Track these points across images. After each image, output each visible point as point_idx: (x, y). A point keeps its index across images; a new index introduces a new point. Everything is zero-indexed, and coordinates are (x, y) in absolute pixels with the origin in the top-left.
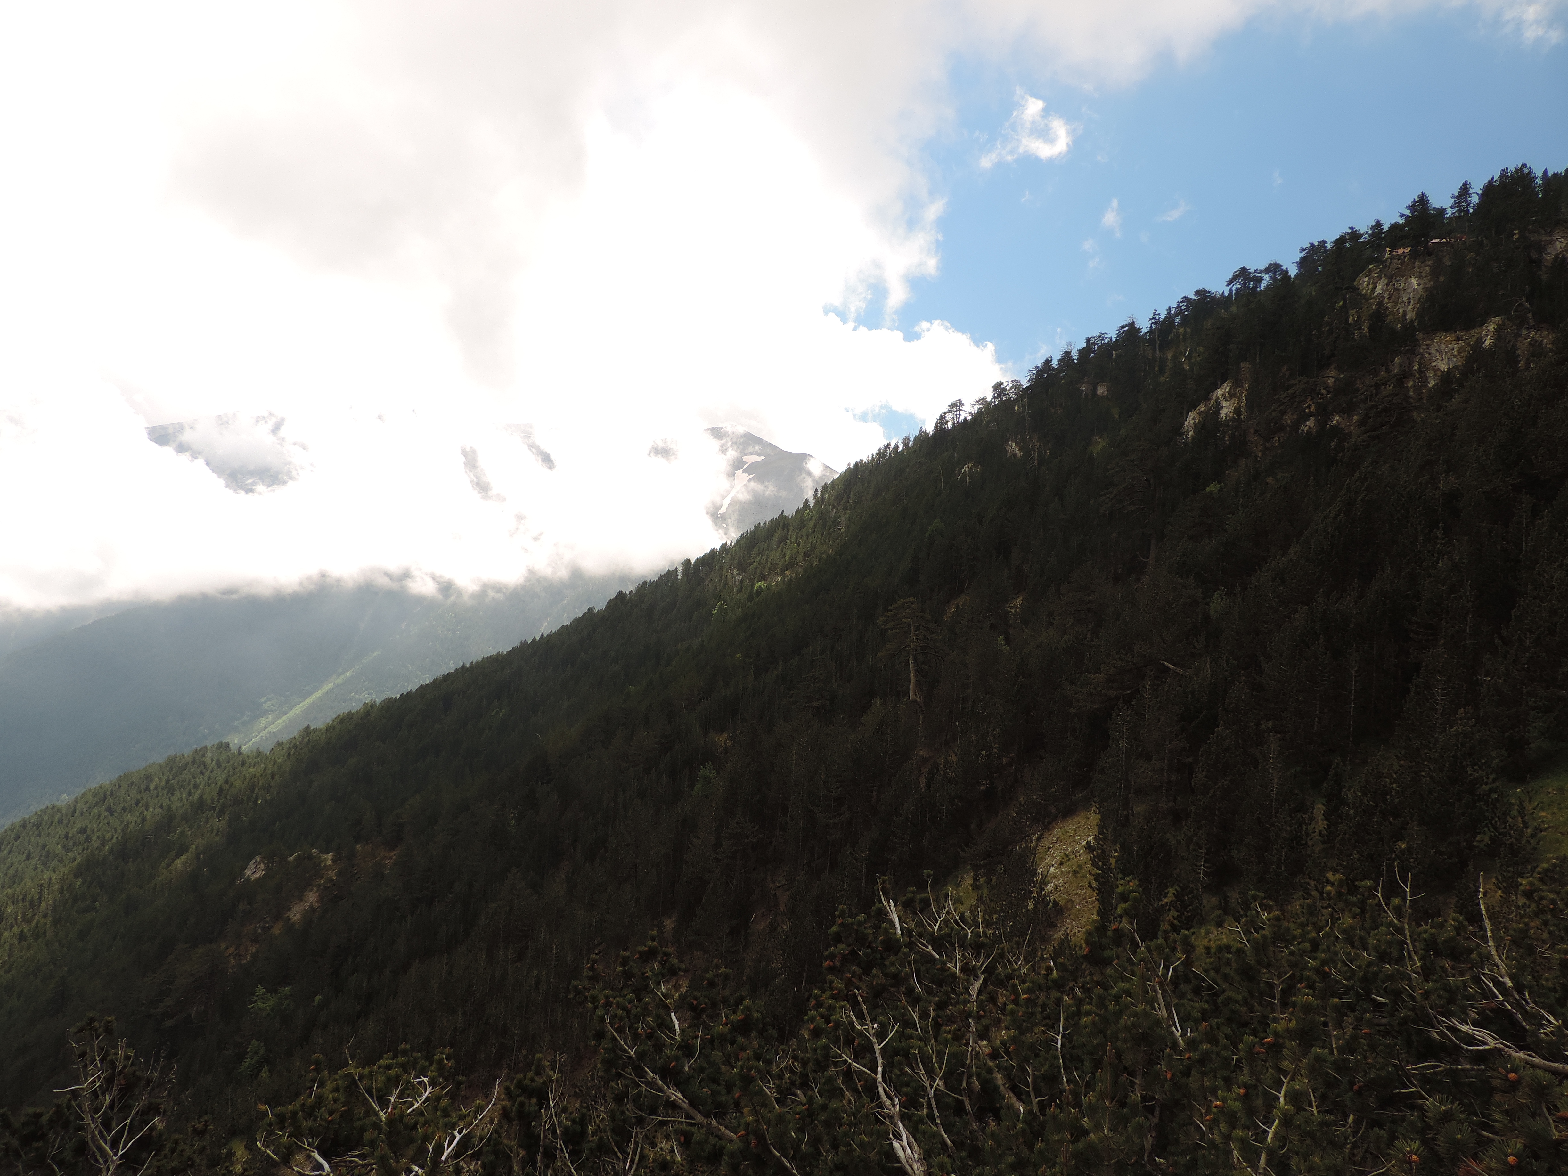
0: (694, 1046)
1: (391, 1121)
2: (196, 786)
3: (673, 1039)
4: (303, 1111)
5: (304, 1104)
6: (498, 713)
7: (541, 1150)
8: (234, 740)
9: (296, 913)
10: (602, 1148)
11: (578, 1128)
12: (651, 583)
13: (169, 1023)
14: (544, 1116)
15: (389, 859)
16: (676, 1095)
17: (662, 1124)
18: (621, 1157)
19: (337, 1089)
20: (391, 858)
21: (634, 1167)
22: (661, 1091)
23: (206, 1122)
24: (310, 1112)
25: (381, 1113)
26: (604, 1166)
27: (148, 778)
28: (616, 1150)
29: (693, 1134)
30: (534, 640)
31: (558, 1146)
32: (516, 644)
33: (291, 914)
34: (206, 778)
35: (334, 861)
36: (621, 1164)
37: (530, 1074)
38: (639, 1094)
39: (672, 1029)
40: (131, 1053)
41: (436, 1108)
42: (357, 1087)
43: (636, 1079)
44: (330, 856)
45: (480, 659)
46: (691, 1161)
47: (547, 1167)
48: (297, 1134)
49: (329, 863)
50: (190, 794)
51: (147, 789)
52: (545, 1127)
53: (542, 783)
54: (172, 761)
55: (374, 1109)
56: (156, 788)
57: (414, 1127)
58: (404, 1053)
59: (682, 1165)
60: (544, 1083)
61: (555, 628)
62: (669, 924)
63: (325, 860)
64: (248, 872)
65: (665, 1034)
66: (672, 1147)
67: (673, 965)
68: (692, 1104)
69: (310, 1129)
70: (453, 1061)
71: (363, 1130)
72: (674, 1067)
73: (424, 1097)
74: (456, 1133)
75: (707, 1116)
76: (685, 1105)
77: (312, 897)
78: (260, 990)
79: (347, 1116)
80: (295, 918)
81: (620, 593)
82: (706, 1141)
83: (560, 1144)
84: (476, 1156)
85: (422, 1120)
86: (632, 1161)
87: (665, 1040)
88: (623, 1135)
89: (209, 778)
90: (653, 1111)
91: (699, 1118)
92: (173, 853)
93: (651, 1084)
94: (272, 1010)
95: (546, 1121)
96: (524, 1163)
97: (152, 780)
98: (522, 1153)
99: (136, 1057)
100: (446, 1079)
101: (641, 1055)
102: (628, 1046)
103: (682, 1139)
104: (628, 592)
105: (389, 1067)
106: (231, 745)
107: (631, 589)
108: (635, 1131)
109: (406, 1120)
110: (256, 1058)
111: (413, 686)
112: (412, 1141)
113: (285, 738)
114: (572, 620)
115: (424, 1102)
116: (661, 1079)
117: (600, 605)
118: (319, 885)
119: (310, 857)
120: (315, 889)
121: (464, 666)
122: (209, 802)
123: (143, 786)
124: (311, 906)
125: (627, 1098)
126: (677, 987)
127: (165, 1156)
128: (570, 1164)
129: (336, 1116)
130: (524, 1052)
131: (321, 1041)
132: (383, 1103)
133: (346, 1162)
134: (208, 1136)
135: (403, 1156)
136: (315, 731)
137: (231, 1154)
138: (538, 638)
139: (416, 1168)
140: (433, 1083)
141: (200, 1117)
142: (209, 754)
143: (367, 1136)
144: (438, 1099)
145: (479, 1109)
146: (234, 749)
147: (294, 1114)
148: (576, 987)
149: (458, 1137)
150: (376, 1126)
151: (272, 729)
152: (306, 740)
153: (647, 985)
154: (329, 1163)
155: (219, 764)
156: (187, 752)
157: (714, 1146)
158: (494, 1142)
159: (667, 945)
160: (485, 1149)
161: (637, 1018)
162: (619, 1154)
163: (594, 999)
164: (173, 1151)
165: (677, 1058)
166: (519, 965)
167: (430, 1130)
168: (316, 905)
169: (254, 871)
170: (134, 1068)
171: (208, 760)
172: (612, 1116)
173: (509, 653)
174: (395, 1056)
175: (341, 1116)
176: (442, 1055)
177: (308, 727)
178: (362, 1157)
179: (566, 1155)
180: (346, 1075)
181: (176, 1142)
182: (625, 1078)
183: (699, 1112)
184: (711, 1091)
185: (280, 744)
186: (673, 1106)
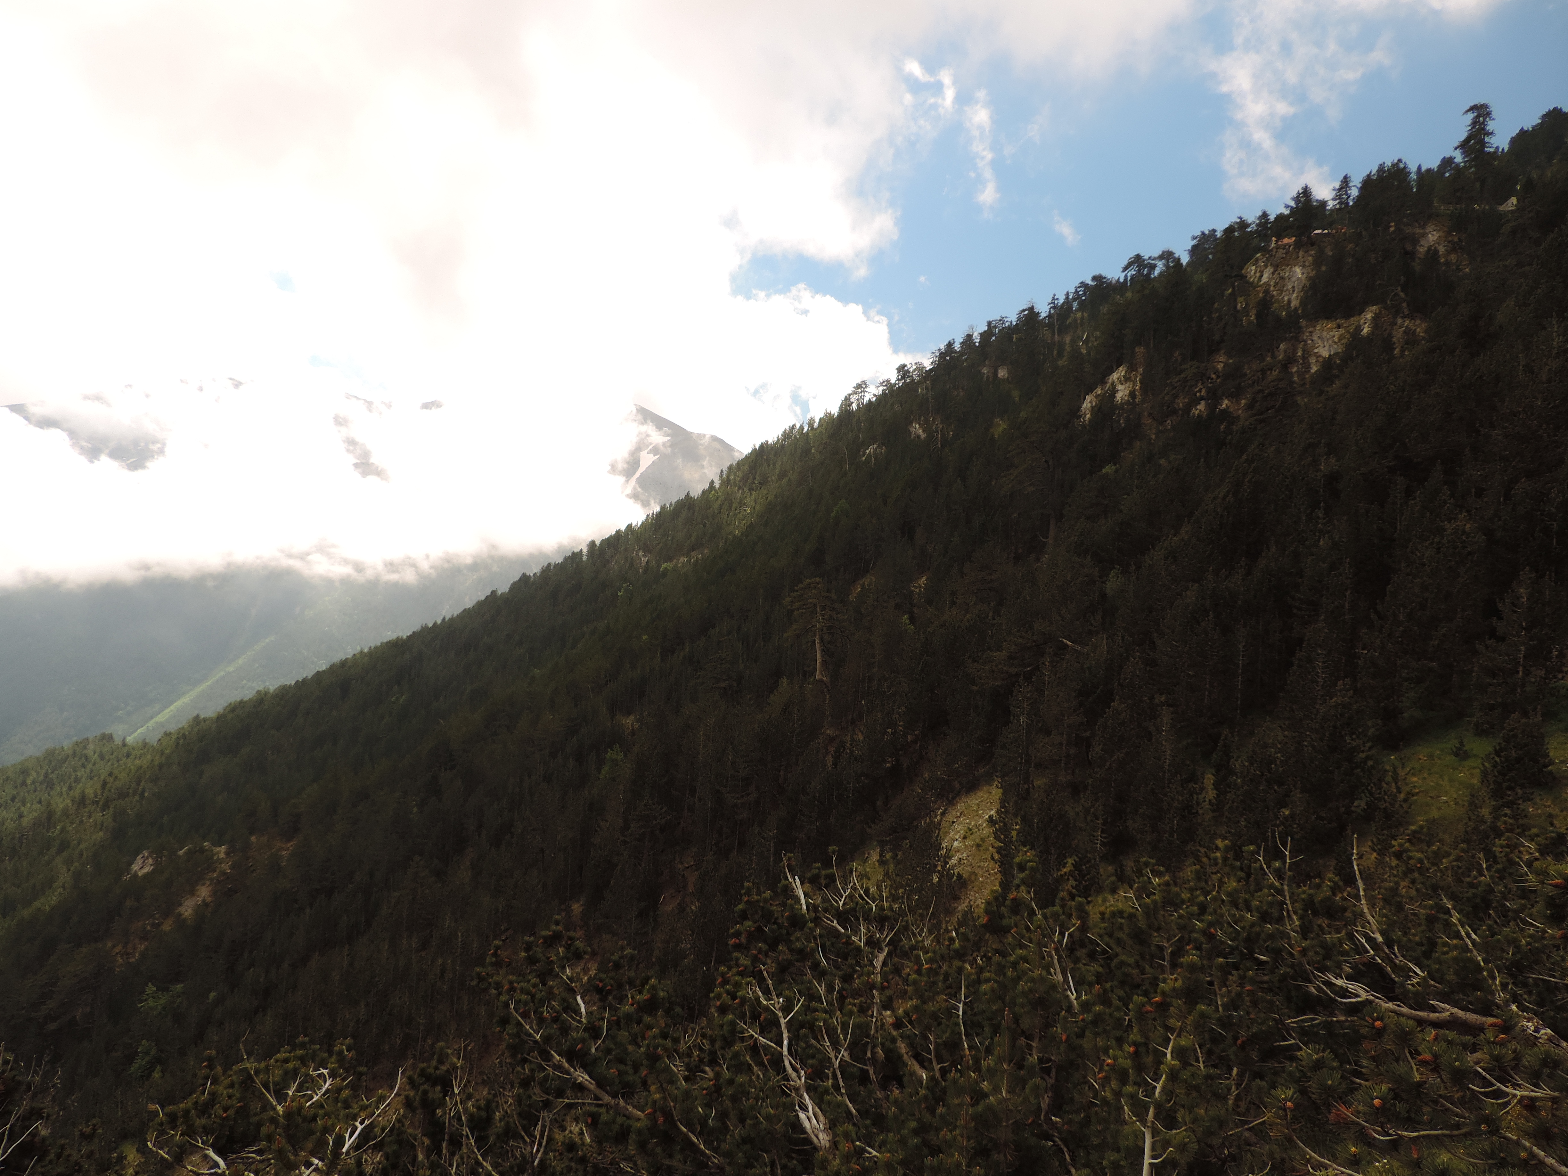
0: (601, 1028)
1: (288, 1115)
2: (77, 780)
3: (580, 1022)
4: (196, 1109)
5: (196, 1102)
6: (398, 699)
7: (446, 1137)
8: (118, 731)
9: (188, 909)
10: (509, 1133)
11: (483, 1114)
12: (556, 565)
13: (52, 1026)
14: (449, 1103)
15: (286, 850)
16: (582, 1077)
17: (570, 1106)
18: (528, 1140)
19: (232, 1085)
20: (288, 849)
21: (542, 1150)
22: (568, 1073)
23: (94, 1125)
24: (204, 1109)
25: (279, 1108)
26: (512, 1151)
27: (25, 772)
28: (523, 1134)
29: (600, 1115)
30: (435, 624)
31: (464, 1133)
32: (416, 627)
33: (181, 910)
34: (88, 770)
35: (227, 854)
36: (529, 1148)
37: (434, 1063)
38: (546, 1078)
39: (577, 1012)
40: (11, 1058)
41: (336, 1100)
42: (253, 1081)
43: (542, 1063)
44: (223, 849)
45: (379, 644)
46: (599, 1140)
47: (452, 1154)
48: (190, 1132)
49: (222, 856)
50: (70, 788)
51: (24, 783)
52: (450, 1114)
53: (446, 770)
54: (50, 755)
55: (271, 1104)
56: (33, 782)
57: (314, 1119)
58: (303, 1045)
59: (591, 1146)
60: (448, 1071)
61: (457, 612)
62: (577, 908)
63: (218, 853)
64: (135, 867)
65: (572, 1017)
66: (581, 1129)
67: (577, 949)
68: (599, 1085)
69: (204, 1127)
70: (353, 1052)
71: (259, 1125)
72: (581, 1048)
73: (324, 1090)
74: (357, 1124)
75: (614, 1096)
76: (592, 1087)
77: (204, 892)
78: (151, 988)
79: (243, 1112)
80: (186, 914)
81: (524, 575)
82: (614, 1122)
83: (466, 1130)
84: (378, 1147)
85: (321, 1112)
86: (540, 1145)
87: (571, 1022)
88: (530, 1119)
89: (91, 771)
90: (560, 1094)
91: (607, 1099)
92: (53, 850)
93: (558, 1067)
94: (164, 1008)
95: (451, 1109)
96: (428, 1152)
97: (28, 775)
98: (427, 1141)
99: (16, 1061)
100: (347, 1070)
101: (547, 1039)
102: (534, 1031)
103: (589, 1121)
104: (532, 575)
105: (286, 1061)
106: (114, 736)
107: (535, 571)
108: (542, 1114)
109: (304, 1112)
110: (147, 1059)
111: (308, 672)
112: (312, 1133)
113: (173, 728)
114: (474, 603)
115: (324, 1095)
116: (568, 1061)
117: (503, 588)
118: (211, 879)
119: (202, 850)
120: (208, 883)
121: (361, 652)
122: (91, 796)
123: (19, 782)
124: (204, 901)
125: (534, 1081)
126: (585, 970)
127: (51, 1162)
128: (476, 1150)
129: (231, 1112)
130: (430, 1042)
131: (216, 1038)
132: (281, 1096)
133: (242, 1158)
134: (96, 1141)
135: (302, 1149)
136: (205, 720)
137: (121, 1158)
138: (439, 622)
139: (316, 1161)
140: (333, 1075)
141: (88, 1121)
142: (91, 747)
143: (264, 1130)
144: (339, 1090)
145: (381, 1099)
146: (118, 740)
147: (187, 1112)
148: (479, 974)
149: (360, 1128)
150: (274, 1120)
151: (161, 718)
152: (196, 730)
153: (552, 969)
154: (225, 1160)
155: (102, 757)
156: (67, 744)
157: (622, 1125)
158: (397, 1131)
159: (575, 928)
160: (388, 1139)
161: (542, 1002)
162: (526, 1138)
163: (498, 986)
164: (59, 1156)
165: (583, 1041)
166: (423, 954)
167: (330, 1122)
168: (209, 899)
169: (142, 866)
170: (14, 1073)
171: (89, 752)
172: (519, 1100)
173: (409, 637)
174: (293, 1049)
175: (237, 1112)
176: (341, 1046)
177: (198, 716)
178: (259, 1152)
179: (472, 1141)
180: (241, 1070)
181: (62, 1147)
182: (531, 1062)
183: (607, 1092)
184: (618, 1071)
185: (168, 734)
186: (580, 1088)
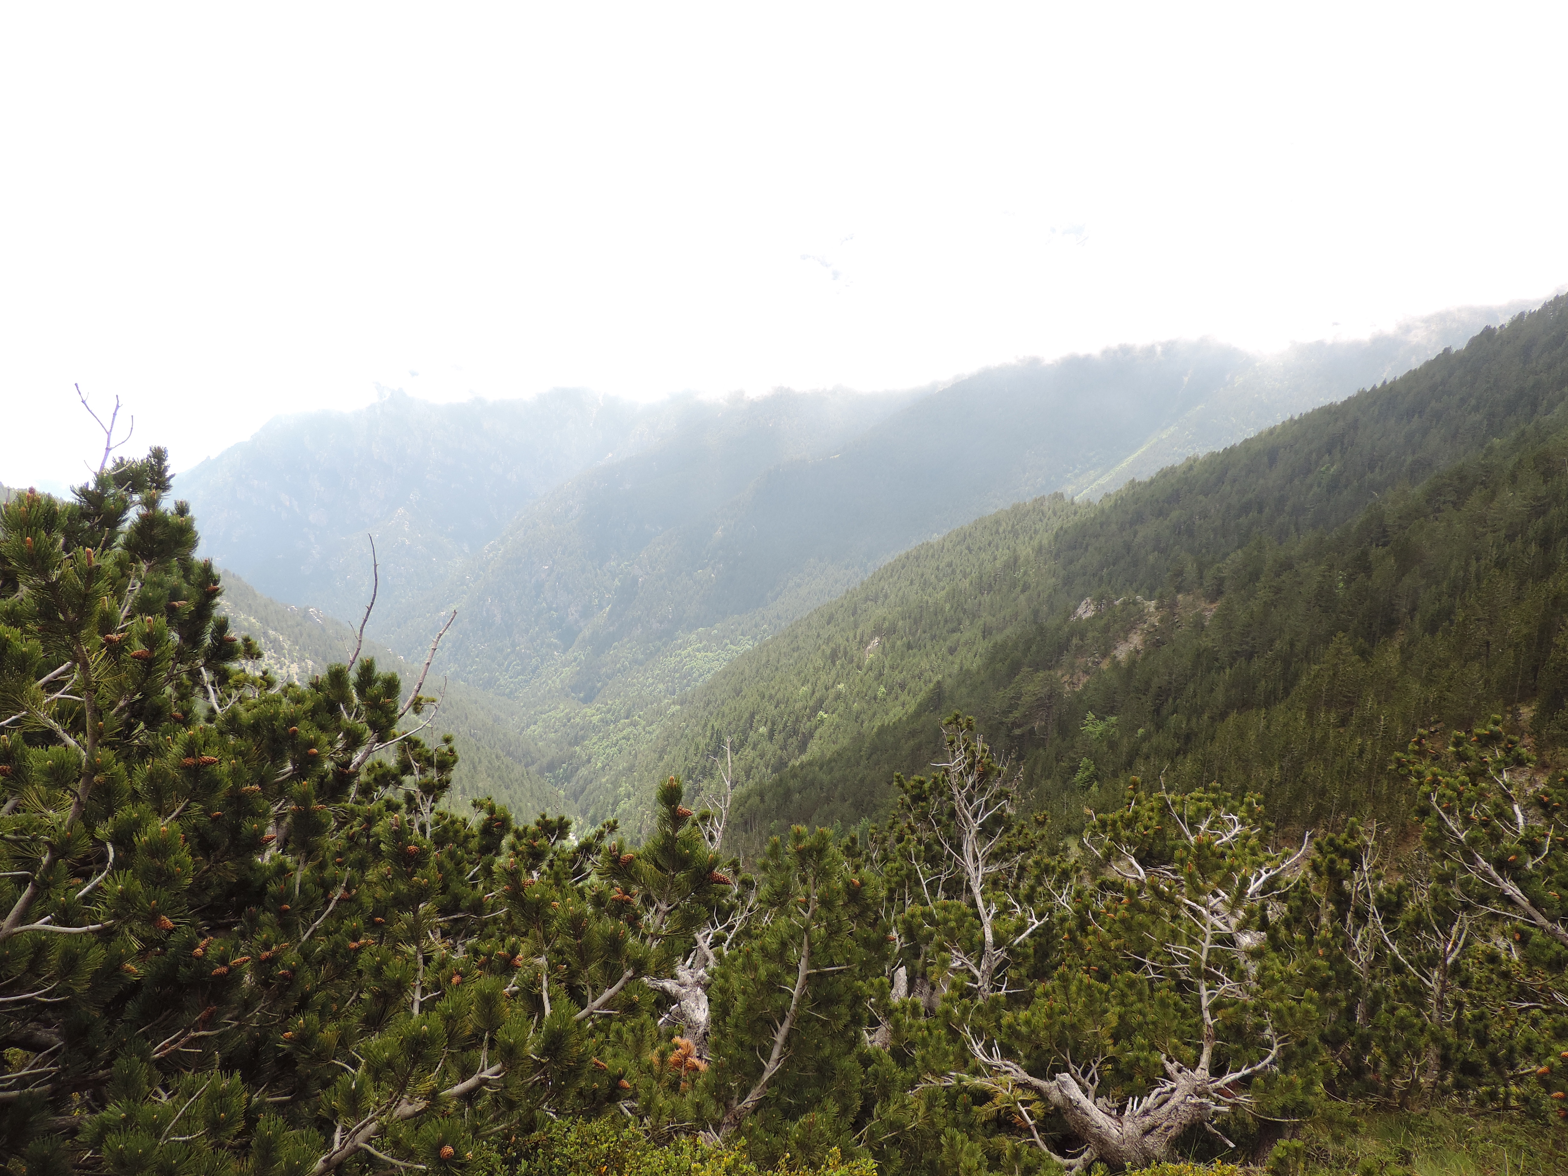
0: (1541, 845)
1: (1199, 846)
2: (1036, 532)
3: (1516, 833)
4: (1122, 821)
5: (1122, 816)
6: (1328, 469)
7: (1352, 909)
8: (1068, 490)
9: (1122, 652)
10: (1418, 923)
11: (1394, 898)
12: (1531, 315)
13: (1017, 732)
14: (1356, 878)
15: (1210, 611)
16: (1512, 889)
17: (1494, 916)
18: (1442, 937)
19: (1152, 810)
20: (1211, 610)
21: (1457, 951)
22: (1497, 883)
23: (1045, 816)
24: (1129, 824)
25: (1192, 838)
26: (1425, 944)
27: (998, 522)
28: (1436, 929)
29: (1531, 934)
30: (1374, 387)
31: (1371, 910)
32: (1353, 392)
33: (1116, 653)
34: (1044, 525)
35: (1157, 608)
36: (1442, 945)
37: (1344, 836)
38: (1469, 881)
39: (1513, 821)
40: (987, 748)
41: (1244, 846)
42: (1170, 810)
43: (1465, 864)
44: (1153, 603)
45: (1310, 410)
46: (1529, 961)
47: (1358, 927)
48: (1116, 839)
49: (1152, 609)
50: (1031, 538)
51: (997, 532)
52: (1356, 888)
53: (1377, 545)
54: (1016, 508)
55: (1185, 834)
56: (1004, 532)
57: (1223, 856)
58: (1215, 790)
59: (1518, 965)
60: (1358, 847)
61: (1400, 373)
62: (1527, 712)
63: (1149, 606)
64: (1080, 611)
65: (1505, 826)
66: (1509, 945)
67: (1519, 754)
68: (1534, 903)
69: (1128, 838)
70: (1262, 806)
71: (1174, 848)
72: (1514, 860)
73: (1233, 834)
74: (1262, 872)
75: (1553, 920)
76: (1524, 904)
77: (1136, 640)
78: (1091, 716)
79: (1160, 834)
80: (1121, 657)
81: (1488, 328)
82: (1548, 947)
83: (1372, 908)
84: (1283, 898)
85: (1229, 852)
86: (1455, 945)
87: (1503, 830)
88: (1446, 917)
89: (1047, 525)
90: (1484, 900)
91: (1542, 920)
92: (1019, 589)
93: (1485, 874)
94: (1101, 734)
95: (1358, 884)
96: (1332, 917)
97: (1000, 525)
98: (1331, 907)
99: (991, 751)
100: (1255, 821)
101: (1473, 841)
102: (1457, 829)
103: (1517, 937)
104: (1497, 327)
105: (1200, 800)
106: (1065, 496)
107: (1502, 322)
108: (1460, 915)
109: (1213, 847)
110: (1087, 773)
111: (1237, 440)
112: (1219, 867)
113: (1112, 490)
114: (1422, 363)
115: (1233, 838)
116: (1496, 869)
117: (1459, 344)
118: (1143, 630)
119: (1135, 603)
120: (1139, 632)
121: (1291, 419)
122: (1047, 546)
123: (994, 530)
124: (1135, 648)
125: (1454, 881)
126: (1532, 782)
127: (1014, 834)
128: (1383, 930)
129: (1150, 832)
130: (1343, 816)
131: (1143, 769)
132: (1194, 830)
133: (1159, 873)
134: (1046, 828)
135: (1210, 879)
136: (1139, 484)
137: (1066, 848)
138: (1379, 386)
139: (1223, 894)
140: (1243, 822)
141: (1042, 810)
142: (1047, 503)
143: (1177, 854)
144: (1247, 838)
145: (1287, 856)
146: (1067, 499)
147: (1114, 823)
148: (1398, 760)
149: (1265, 876)
150: (1186, 848)
151: (1102, 481)
152: (1131, 492)
153: (1485, 771)
154: (1144, 870)
155: (1055, 514)
156: (1029, 500)
157: (1558, 953)
158: (1301, 889)
159: (1522, 734)
160: (1292, 894)
161: (1470, 802)
162: (1439, 934)
163: (1420, 775)
164: (1020, 833)
165: (1517, 853)
166: (1342, 730)
167: (1236, 863)
168: (1140, 647)
169: (1086, 611)
170: (989, 760)
171: (1045, 509)
172: (1434, 894)
173: (1345, 403)
174: (1206, 790)
175: (1155, 833)
176: (1252, 797)
177: (1133, 480)
178: (1174, 872)
179: (1380, 920)
180: (1160, 798)
181: (1023, 826)
182: (1452, 860)
183: (1543, 914)
184: (1560, 895)
185: (1107, 495)
186: (1510, 901)
